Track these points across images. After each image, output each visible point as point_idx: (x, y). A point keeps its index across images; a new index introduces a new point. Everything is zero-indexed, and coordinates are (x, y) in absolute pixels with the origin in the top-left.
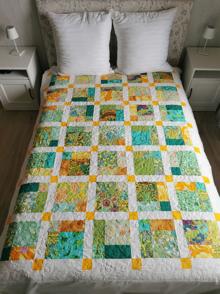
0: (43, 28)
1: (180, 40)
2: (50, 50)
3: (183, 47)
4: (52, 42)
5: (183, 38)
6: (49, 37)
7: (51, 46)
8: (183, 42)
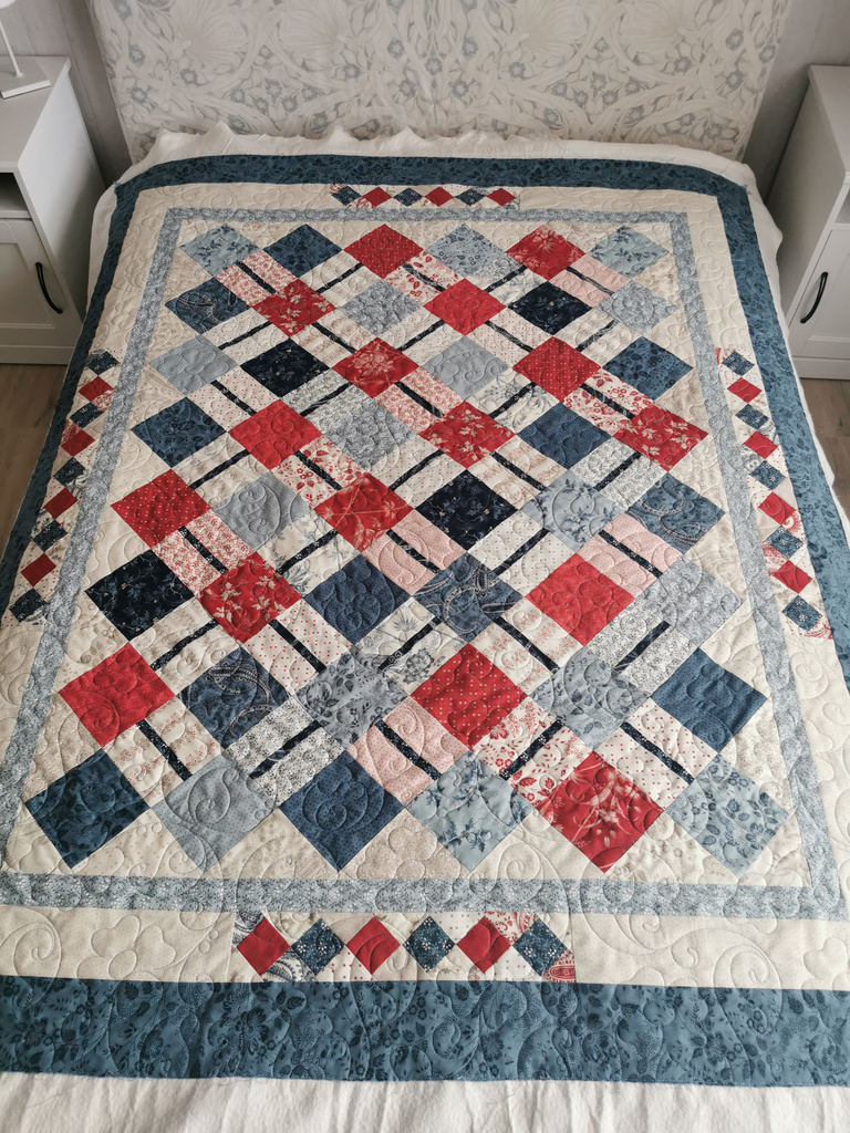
1: (762, 25)
2: (129, 73)
3: (772, 61)
4: (130, 34)
5: (778, 16)
6: (117, 10)
7: (127, 50)
8: (775, 39)
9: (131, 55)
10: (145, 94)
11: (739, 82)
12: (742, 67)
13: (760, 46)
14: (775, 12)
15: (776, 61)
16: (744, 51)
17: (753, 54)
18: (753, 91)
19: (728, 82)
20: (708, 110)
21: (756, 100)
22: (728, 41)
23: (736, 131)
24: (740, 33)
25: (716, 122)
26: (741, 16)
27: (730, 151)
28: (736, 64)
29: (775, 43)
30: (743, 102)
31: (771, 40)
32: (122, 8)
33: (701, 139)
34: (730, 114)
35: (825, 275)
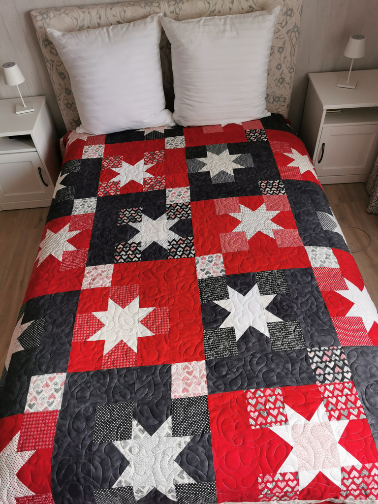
0: (48, 61)
1: (288, 61)
2: (65, 98)
3: (294, 73)
4: (65, 84)
5: (293, 57)
6: (60, 77)
7: (64, 91)
8: (293, 65)
9: (66, 92)
10: (71, 105)
11: (283, 81)
12: (283, 76)
13: (288, 68)
14: (291, 56)
15: (295, 73)
16: (283, 70)
17: (286, 71)
18: (288, 84)
19: (279, 82)
20: (274, 92)
21: (290, 87)
22: (277, 68)
23: (285, 99)
24: (280, 64)
25: (277, 96)
26: (280, 59)
27: (284, 106)
28: (281, 75)
29: (293, 67)
30: (286, 88)
31: (292, 66)
32: (63, 76)
33: (273, 103)
34: (282, 93)
35: (324, 144)
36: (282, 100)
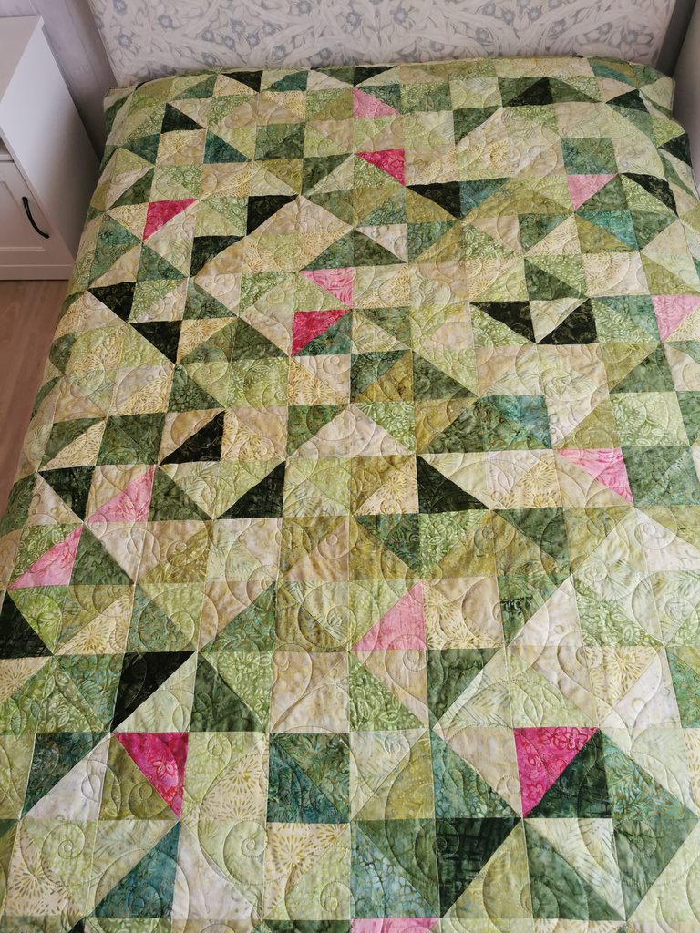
2: (114, 22)
9: (115, 6)
10: (130, 39)
20: (624, 18)
23: (651, 35)
25: (633, 27)
33: (619, 45)
34: (644, 21)
36: (643, 39)
